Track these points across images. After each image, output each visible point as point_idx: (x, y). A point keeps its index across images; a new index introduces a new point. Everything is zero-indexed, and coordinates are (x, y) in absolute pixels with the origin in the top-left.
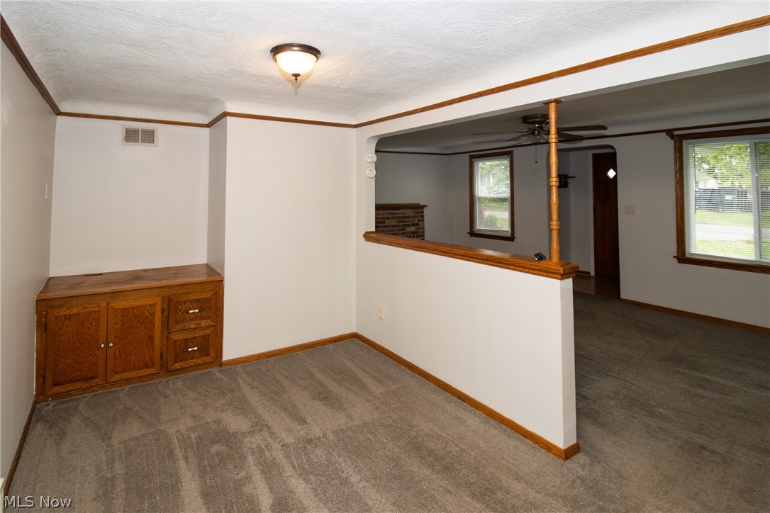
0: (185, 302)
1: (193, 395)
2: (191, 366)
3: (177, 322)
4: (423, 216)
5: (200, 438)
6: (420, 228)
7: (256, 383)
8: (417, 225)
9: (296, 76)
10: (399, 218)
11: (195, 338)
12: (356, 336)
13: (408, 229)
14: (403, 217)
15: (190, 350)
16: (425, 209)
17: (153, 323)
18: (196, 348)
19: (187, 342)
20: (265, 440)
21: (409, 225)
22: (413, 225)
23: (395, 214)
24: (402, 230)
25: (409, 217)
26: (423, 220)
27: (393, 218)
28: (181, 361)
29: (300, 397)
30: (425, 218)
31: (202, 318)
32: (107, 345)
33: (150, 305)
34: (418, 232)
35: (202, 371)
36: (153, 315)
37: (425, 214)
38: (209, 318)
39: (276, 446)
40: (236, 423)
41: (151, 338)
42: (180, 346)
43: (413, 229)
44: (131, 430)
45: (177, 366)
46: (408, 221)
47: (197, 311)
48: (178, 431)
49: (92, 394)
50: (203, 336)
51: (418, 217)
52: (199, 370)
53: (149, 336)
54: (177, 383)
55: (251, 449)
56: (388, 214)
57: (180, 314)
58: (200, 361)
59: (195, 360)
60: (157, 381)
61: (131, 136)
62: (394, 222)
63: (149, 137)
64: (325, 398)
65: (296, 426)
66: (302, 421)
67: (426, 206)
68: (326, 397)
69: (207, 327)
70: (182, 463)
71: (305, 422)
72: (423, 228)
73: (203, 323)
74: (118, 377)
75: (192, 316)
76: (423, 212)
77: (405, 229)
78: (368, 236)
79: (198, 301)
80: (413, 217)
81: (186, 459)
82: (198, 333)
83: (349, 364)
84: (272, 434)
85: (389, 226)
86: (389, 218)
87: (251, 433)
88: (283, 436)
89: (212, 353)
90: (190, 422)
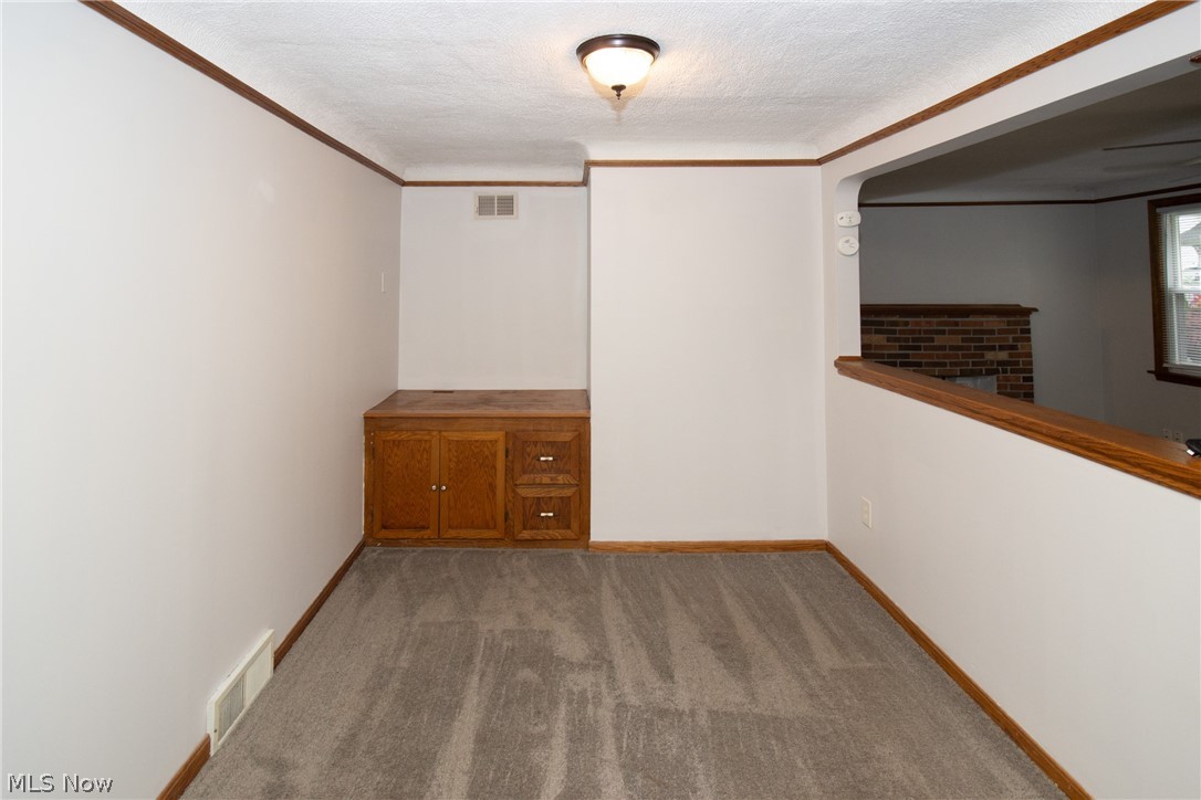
0: (535, 443)
1: (533, 582)
2: (545, 540)
3: (524, 472)
4: (1028, 331)
5: (513, 650)
6: (1019, 355)
7: (625, 589)
8: (1013, 347)
9: (619, 88)
10: (967, 332)
11: (551, 498)
12: (826, 547)
13: (989, 356)
14: (975, 332)
15: (543, 514)
16: (1033, 318)
17: (494, 467)
18: (551, 514)
19: (540, 503)
20: (597, 685)
21: (993, 348)
22: (1002, 348)
23: (956, 324)
24: (973, 356)
25: (992, 332)
26: (1029, 339)
27: (952, 332)
28: (532, 529)
29: (681, 630)
30: (1033, 335)
31: (560, 471)
32: (439, 488)
33: (491, 441)
34: (1017, 363)
35: (560, 551)
36: (494, 455)
37: (1032, 326)
38: (568, 472)
39: (609, 701)
40: (570, 644)
41: (492, 487)
42: (531, 506)
43: (1003, 355)
44: (439, 611)
45: (526, 534)
46: (988, 340)
47: (551, 459)
48: (491, 631)
49: (421, 549)
50: (562, 498)
51: (1014, 332)
52: (557, 547)
53: (490, 485)
54: (523, 560)
55: (571, 692)
56: (939, 324)
57: (529, 460)
58: (557, 534)
59: (550, 532)
60: (500, 550)
61: (485, 207)
62: (956, 340)
63: (507, 206)
64: (723, 646)
65: (652, 679)
66: (666, 673)
67: (1036, 310)
68: (726, 647)
69: (564, 486)
70: (476, 678)
71: (672, 677)
72: (1030, 355)
73: (561, 479)
74: (453, 533)
75: (545, 466)
76: (1028, 323)
77: (982, 356)
78: (844, 364)
79: (552, 444)
80: (1000, 331)
81: (483, 675)
82: (555, 493)
83: (794, 598)
84: (612, 678)
85: (943, 348)
86: (943, 332)
87: (584, 667)
88: (627, 689)
89: (575, 525)
90: (510, 622)
